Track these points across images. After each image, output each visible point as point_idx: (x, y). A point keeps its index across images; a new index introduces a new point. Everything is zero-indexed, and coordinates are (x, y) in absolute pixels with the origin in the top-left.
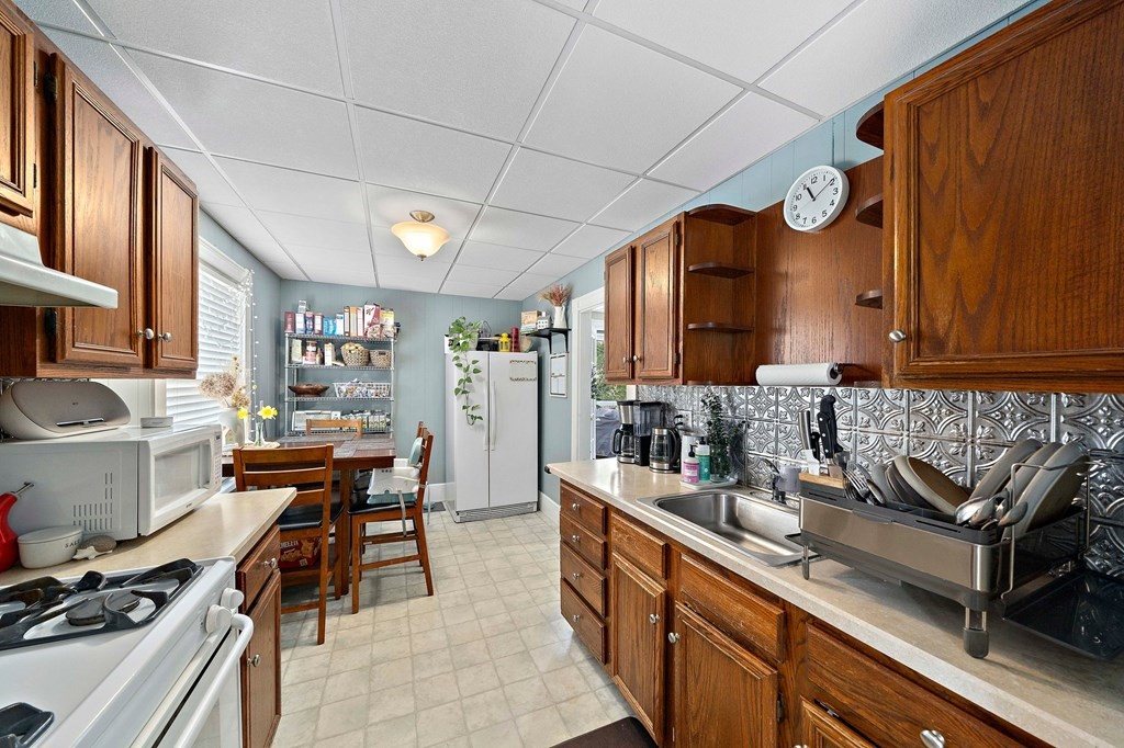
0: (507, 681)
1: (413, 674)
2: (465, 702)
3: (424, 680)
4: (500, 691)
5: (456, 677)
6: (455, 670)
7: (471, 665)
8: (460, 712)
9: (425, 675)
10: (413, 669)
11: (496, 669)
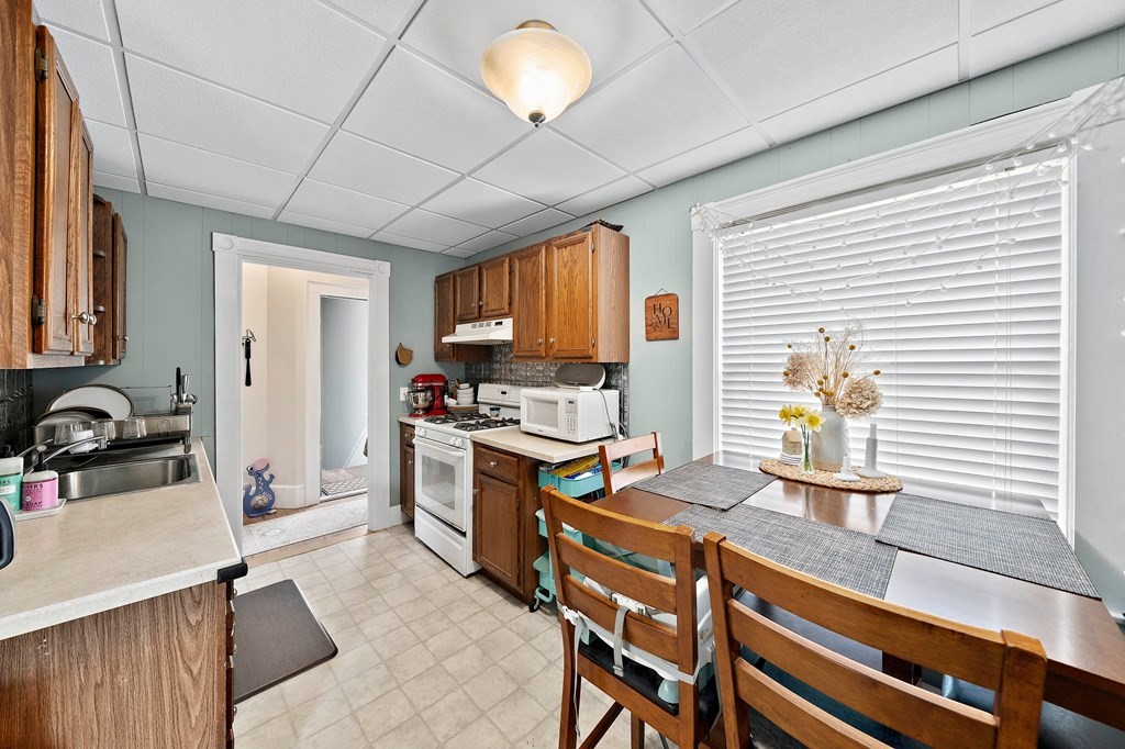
0: (347, 721)
1: (466, 693)
2: (394, 684)
3: (449, 692)
4: (355, 707)
5: (412, 705)
6: (418, 714)
7: (399, 727)
8: (396, 675)
9: (453, 696)
10: (470, 699)
11: (364, 733)
